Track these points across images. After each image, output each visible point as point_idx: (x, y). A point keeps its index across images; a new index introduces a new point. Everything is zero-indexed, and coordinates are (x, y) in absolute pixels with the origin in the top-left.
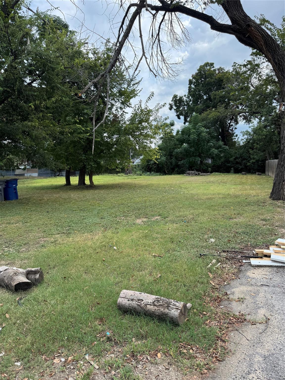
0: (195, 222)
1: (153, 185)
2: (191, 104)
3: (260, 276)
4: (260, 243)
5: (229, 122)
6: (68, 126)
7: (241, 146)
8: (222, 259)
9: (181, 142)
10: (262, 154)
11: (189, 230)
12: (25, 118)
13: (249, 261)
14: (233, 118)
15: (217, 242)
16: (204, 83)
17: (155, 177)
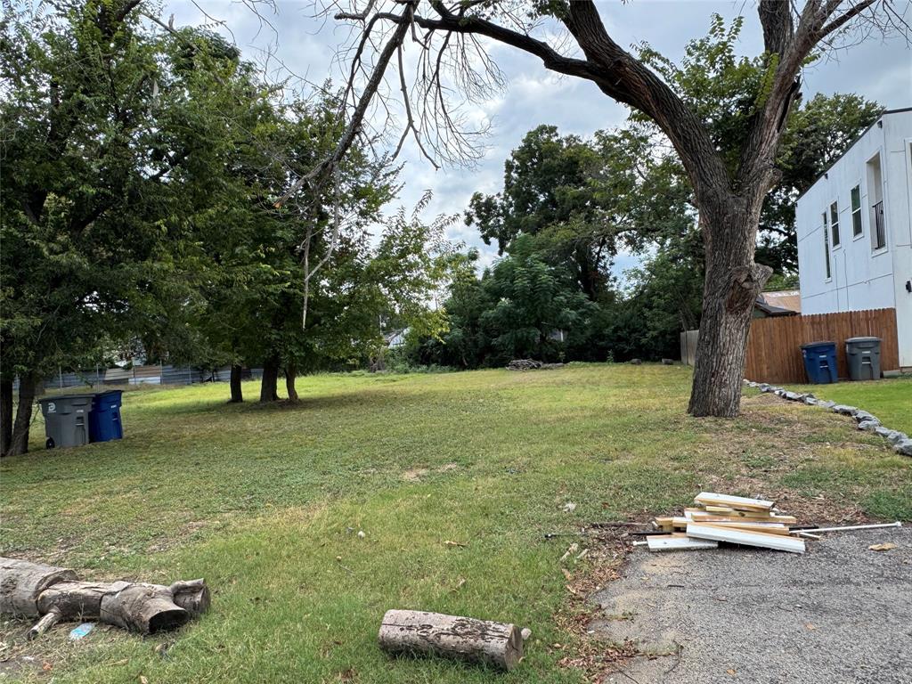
0: (534, 471)
1: (436, 393)
2: (513, 212)
3: (667, 569)
4: (668, 505)
5: (597, 249)
6: (241, 268)
7: (625, 303)
8: (591, 541)
9: (496, 294)
10: (671, 318)
11: (522, 489)
12: (143, 253)
13: (645, 542)
14: (604, 242)
15: (581, 510)
16: (539, 168)
17: (440, 375)
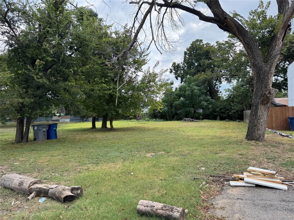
0: (191, 156)
1: (158, 128)
2: (186, 69)
3: (237, 193)
4: (237, 170)
5: (215, 82)
6: (97, 85)
7: (224, 100)
8: (210, 181)
9: (179, 96)
10: (241, 106)
11: (186, 162)
12: (65, 80)
13: (229, 183)
14: (217, 79)
15: (207, 170)
16: (196, 54)
